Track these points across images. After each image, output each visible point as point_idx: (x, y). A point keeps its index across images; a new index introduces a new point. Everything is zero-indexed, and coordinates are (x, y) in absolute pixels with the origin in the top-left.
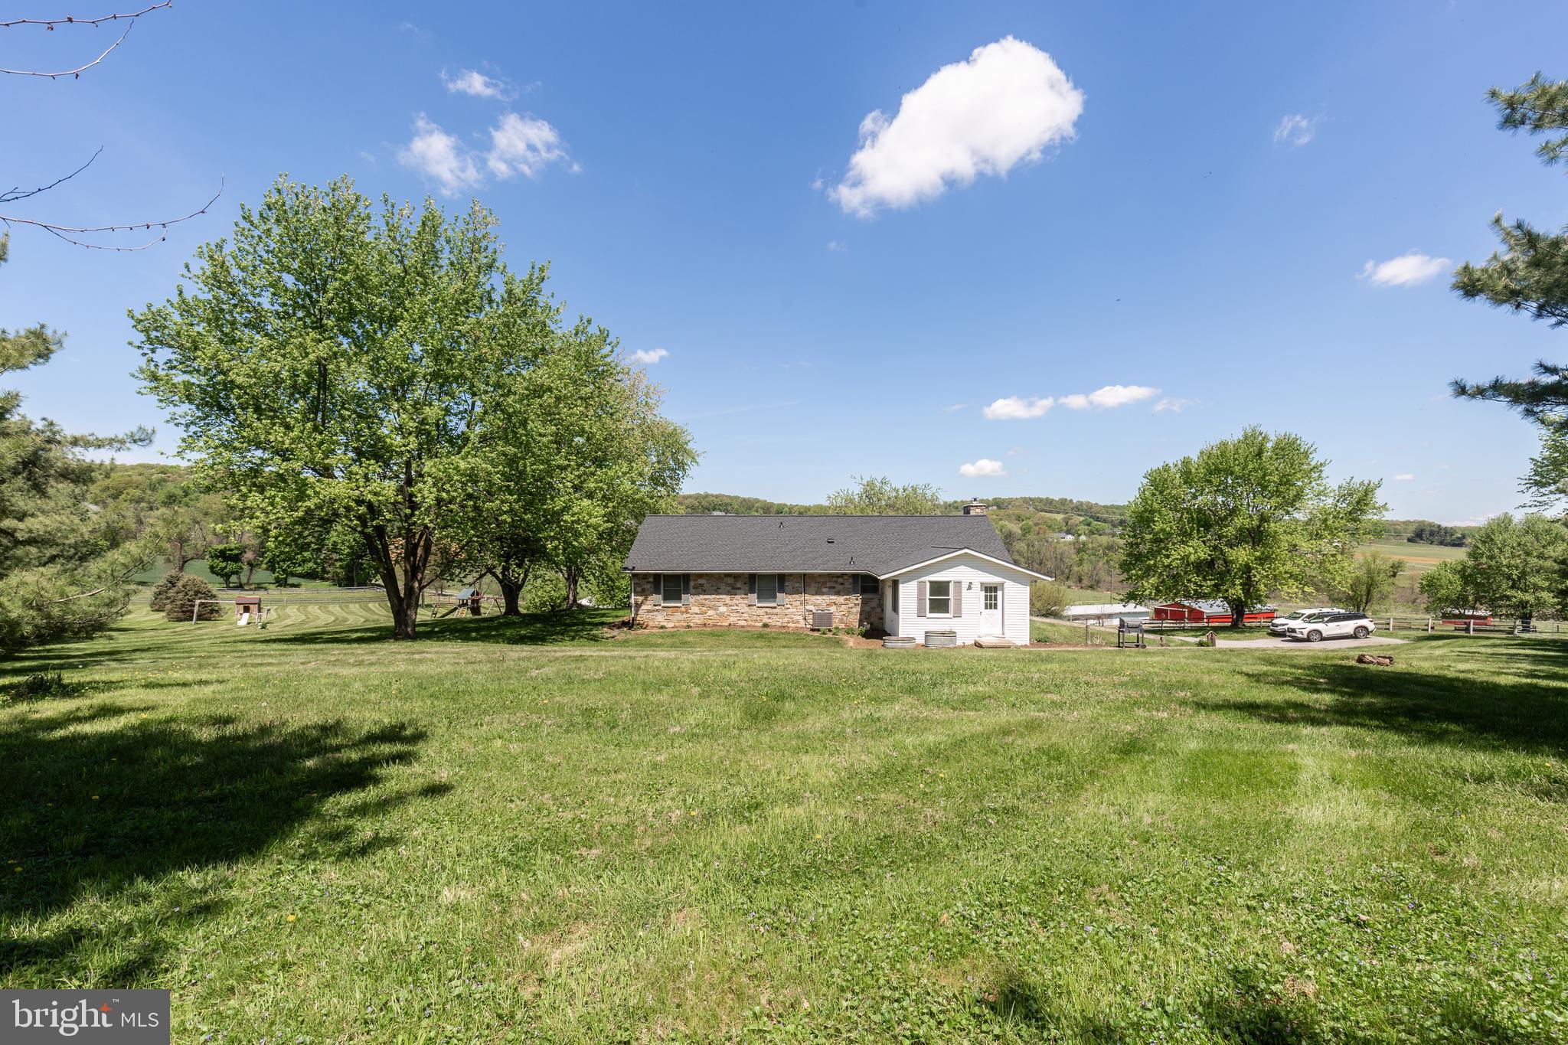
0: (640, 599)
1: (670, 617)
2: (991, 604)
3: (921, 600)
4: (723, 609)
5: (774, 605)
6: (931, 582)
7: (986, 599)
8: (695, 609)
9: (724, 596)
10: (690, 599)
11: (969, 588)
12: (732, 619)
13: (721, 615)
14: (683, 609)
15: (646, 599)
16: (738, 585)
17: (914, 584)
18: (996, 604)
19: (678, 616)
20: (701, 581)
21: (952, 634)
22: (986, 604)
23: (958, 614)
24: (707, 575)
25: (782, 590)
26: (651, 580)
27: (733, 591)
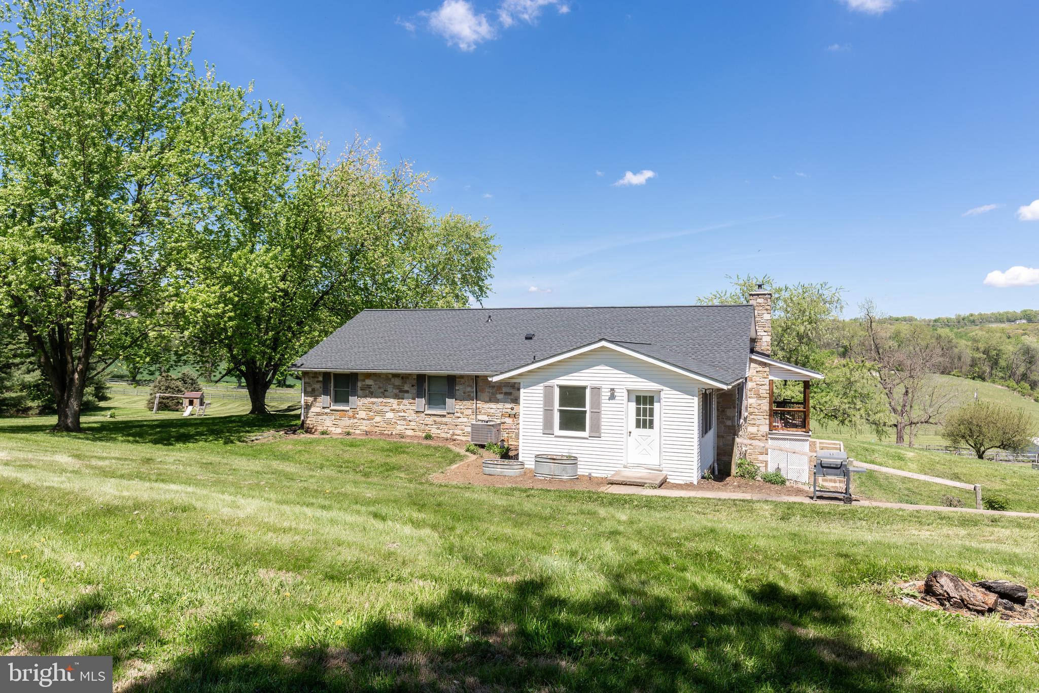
0: (310, 399)
1: (338, 422)
2: (645, 421)
3: (548, 412)
4: (390, 415)
5: (444, 412)
6: (563, 388)
7: (638, 414)
8: (362, 414)
9: (392, 400)
10: (358, 402)
11: (612, 397)
12: (400, 428)
13: (388, 422)
14: (351, 413)
15: (315, 400)
16: (406, 388)
17: (539, 389)
18: (651, 422)
19: (346, 422)
20: (369, 382)
21: (572, 461)
22: (638, 421)
23: (596, 432)
24: (375, 374)
25: (452, 396)
26: (321, 379)
27: (400, 394)
